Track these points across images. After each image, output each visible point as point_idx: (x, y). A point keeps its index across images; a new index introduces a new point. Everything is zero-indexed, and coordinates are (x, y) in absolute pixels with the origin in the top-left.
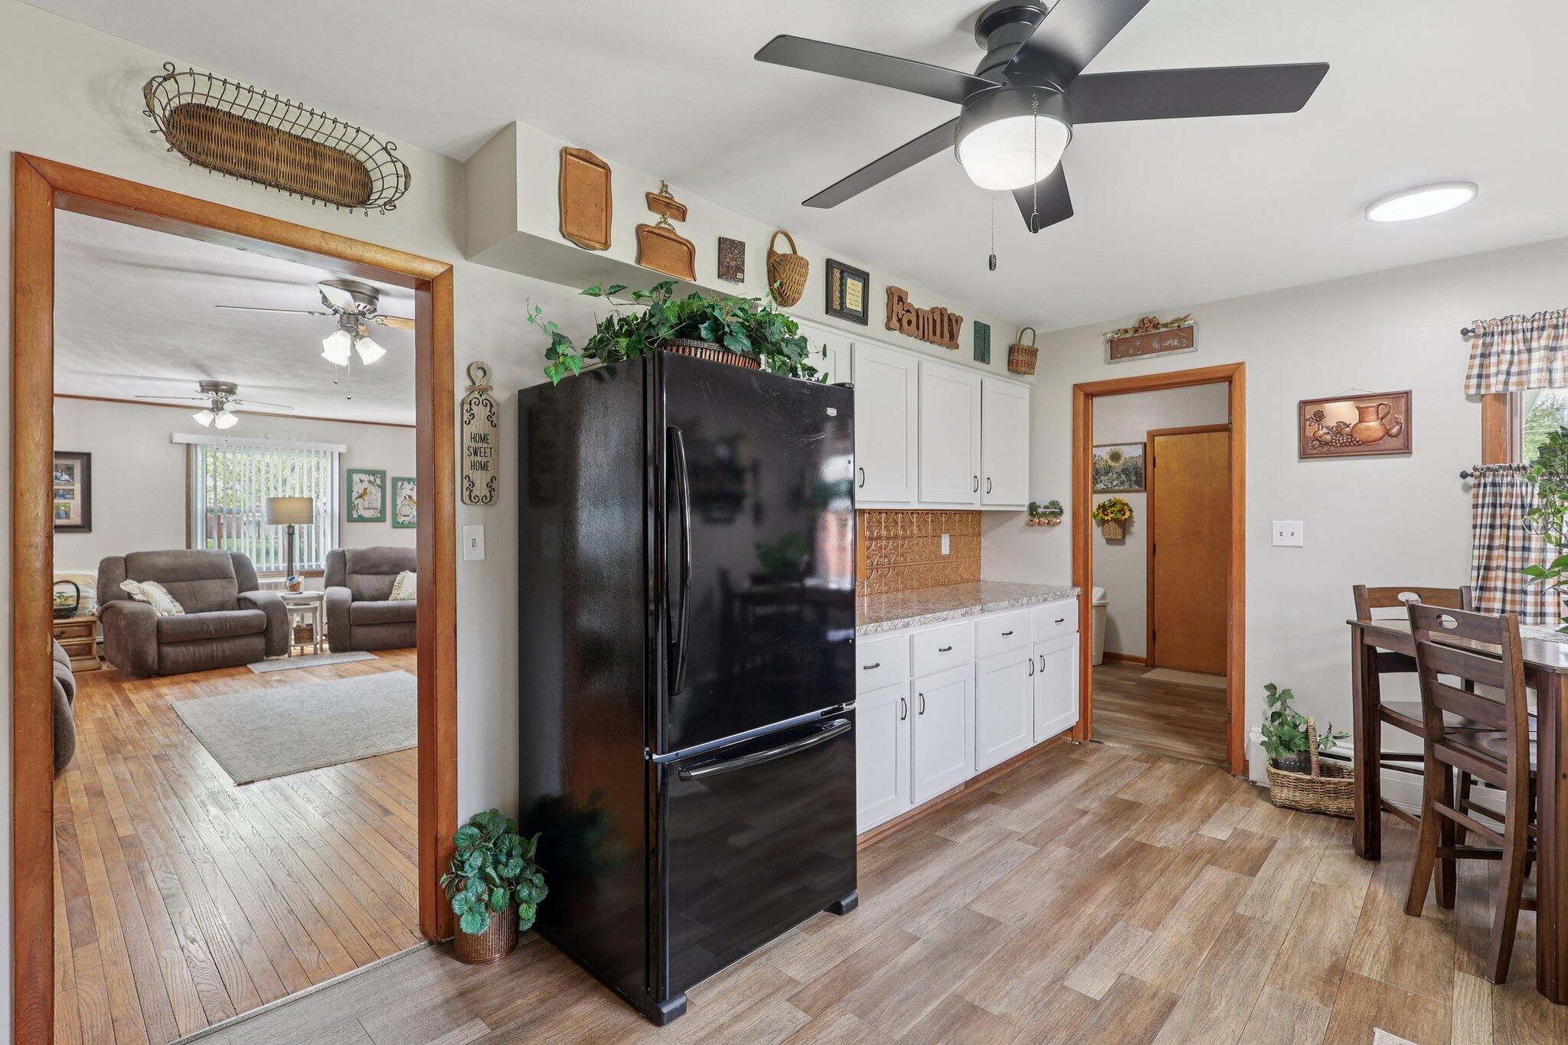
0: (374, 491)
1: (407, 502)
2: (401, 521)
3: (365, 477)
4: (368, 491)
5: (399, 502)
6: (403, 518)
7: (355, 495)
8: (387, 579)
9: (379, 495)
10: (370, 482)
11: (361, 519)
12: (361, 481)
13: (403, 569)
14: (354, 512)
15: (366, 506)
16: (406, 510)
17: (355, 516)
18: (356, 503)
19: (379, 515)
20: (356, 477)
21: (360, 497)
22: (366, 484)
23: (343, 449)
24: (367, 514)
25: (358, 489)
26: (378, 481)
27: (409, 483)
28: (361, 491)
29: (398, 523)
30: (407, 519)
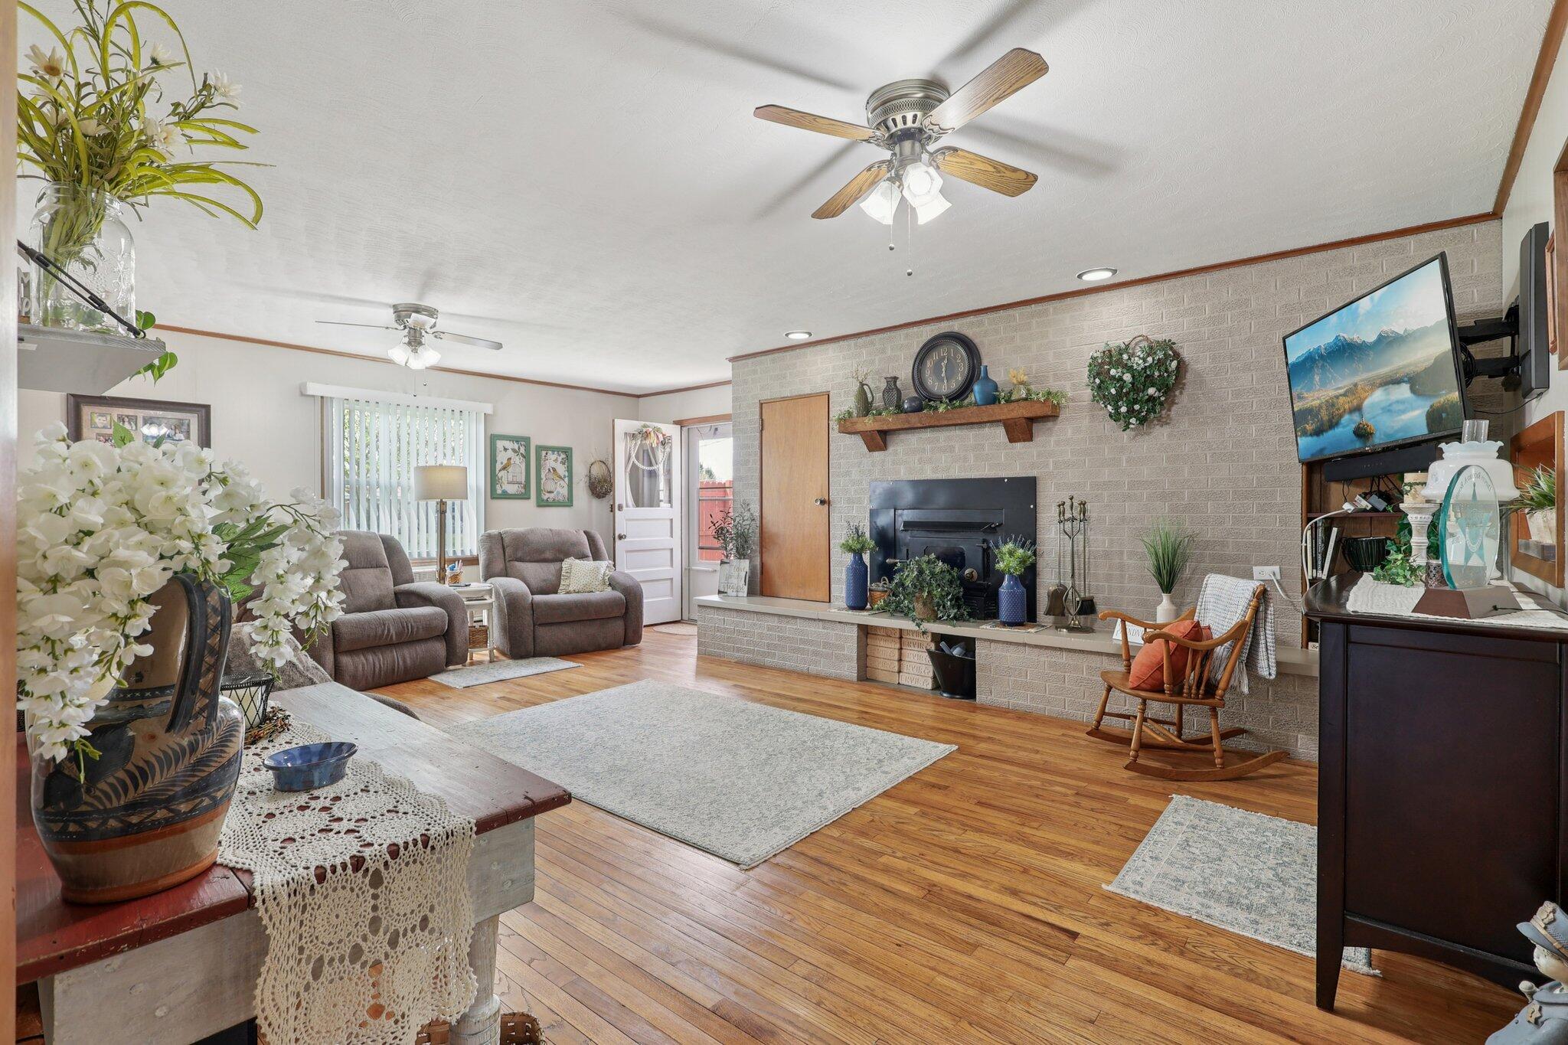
0: (518, 462)
1: (551, 476)
2: (545, 498)
3: (508, 444)
4: (512, 462)
5: (543, 476)
6: (548, 495)
7: (499, 466)
8: (552, 567)
9: (523, 466)
10: (514, 451)
11: (506, 496)
12: (506, 449)
13: (568, 555)
14: (498, 487)
15: (510, 479)
16: (550, 486)
17: (499, 491)
18: (500, 475)
19: (523, 491)
20: (500, 444)
21: (504, 468)
22: (510, 453)
23: (488, 408)
24: (512, 489)
25: (502, 458)
26: (522, 450)
27: (553, 451)
28: (505, 462)
29: (543, 500)
30: (552, 496)
